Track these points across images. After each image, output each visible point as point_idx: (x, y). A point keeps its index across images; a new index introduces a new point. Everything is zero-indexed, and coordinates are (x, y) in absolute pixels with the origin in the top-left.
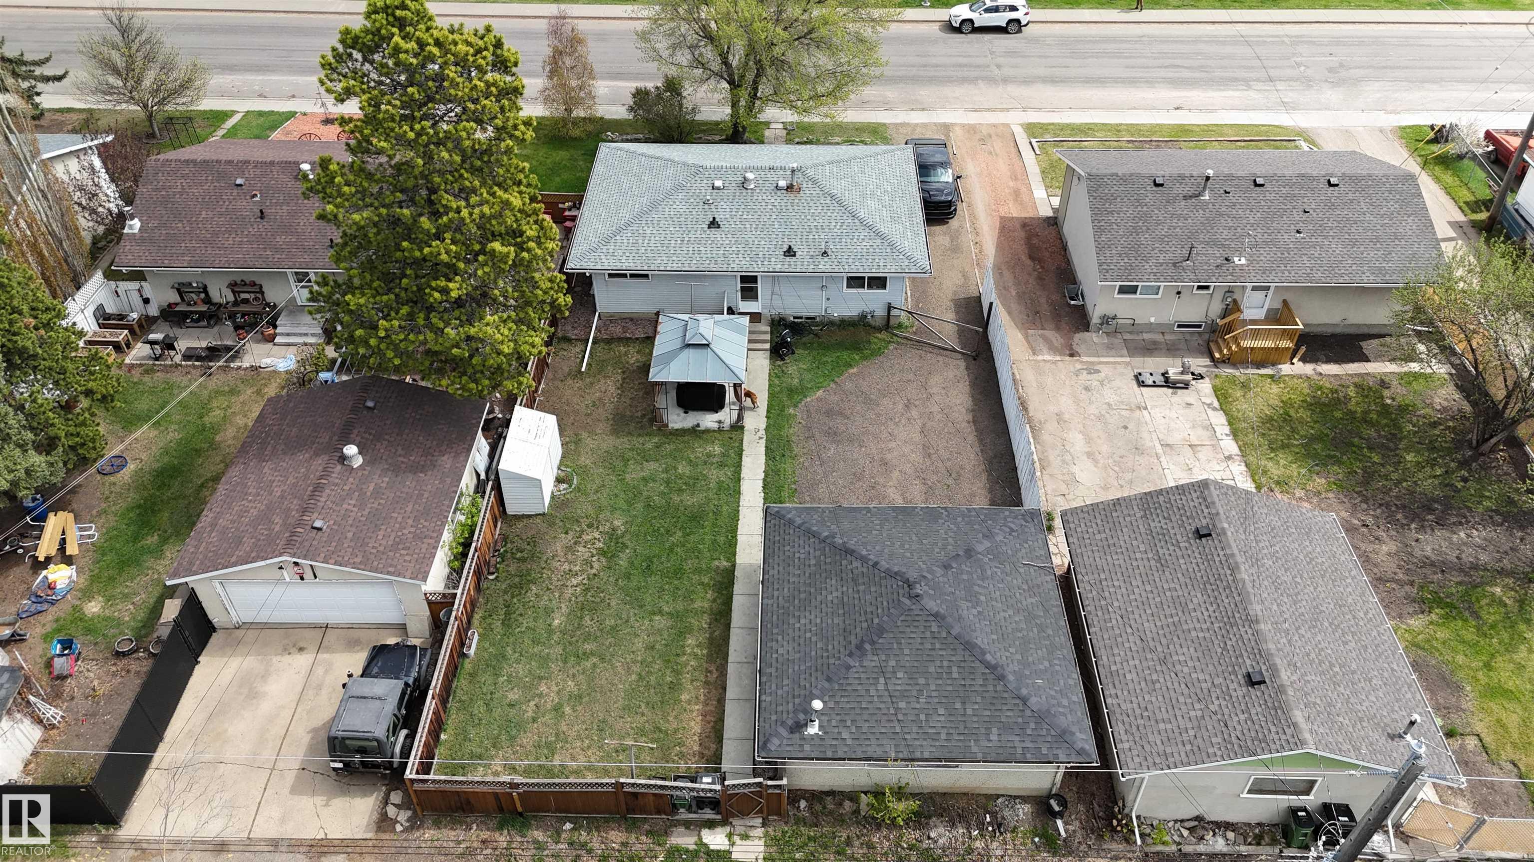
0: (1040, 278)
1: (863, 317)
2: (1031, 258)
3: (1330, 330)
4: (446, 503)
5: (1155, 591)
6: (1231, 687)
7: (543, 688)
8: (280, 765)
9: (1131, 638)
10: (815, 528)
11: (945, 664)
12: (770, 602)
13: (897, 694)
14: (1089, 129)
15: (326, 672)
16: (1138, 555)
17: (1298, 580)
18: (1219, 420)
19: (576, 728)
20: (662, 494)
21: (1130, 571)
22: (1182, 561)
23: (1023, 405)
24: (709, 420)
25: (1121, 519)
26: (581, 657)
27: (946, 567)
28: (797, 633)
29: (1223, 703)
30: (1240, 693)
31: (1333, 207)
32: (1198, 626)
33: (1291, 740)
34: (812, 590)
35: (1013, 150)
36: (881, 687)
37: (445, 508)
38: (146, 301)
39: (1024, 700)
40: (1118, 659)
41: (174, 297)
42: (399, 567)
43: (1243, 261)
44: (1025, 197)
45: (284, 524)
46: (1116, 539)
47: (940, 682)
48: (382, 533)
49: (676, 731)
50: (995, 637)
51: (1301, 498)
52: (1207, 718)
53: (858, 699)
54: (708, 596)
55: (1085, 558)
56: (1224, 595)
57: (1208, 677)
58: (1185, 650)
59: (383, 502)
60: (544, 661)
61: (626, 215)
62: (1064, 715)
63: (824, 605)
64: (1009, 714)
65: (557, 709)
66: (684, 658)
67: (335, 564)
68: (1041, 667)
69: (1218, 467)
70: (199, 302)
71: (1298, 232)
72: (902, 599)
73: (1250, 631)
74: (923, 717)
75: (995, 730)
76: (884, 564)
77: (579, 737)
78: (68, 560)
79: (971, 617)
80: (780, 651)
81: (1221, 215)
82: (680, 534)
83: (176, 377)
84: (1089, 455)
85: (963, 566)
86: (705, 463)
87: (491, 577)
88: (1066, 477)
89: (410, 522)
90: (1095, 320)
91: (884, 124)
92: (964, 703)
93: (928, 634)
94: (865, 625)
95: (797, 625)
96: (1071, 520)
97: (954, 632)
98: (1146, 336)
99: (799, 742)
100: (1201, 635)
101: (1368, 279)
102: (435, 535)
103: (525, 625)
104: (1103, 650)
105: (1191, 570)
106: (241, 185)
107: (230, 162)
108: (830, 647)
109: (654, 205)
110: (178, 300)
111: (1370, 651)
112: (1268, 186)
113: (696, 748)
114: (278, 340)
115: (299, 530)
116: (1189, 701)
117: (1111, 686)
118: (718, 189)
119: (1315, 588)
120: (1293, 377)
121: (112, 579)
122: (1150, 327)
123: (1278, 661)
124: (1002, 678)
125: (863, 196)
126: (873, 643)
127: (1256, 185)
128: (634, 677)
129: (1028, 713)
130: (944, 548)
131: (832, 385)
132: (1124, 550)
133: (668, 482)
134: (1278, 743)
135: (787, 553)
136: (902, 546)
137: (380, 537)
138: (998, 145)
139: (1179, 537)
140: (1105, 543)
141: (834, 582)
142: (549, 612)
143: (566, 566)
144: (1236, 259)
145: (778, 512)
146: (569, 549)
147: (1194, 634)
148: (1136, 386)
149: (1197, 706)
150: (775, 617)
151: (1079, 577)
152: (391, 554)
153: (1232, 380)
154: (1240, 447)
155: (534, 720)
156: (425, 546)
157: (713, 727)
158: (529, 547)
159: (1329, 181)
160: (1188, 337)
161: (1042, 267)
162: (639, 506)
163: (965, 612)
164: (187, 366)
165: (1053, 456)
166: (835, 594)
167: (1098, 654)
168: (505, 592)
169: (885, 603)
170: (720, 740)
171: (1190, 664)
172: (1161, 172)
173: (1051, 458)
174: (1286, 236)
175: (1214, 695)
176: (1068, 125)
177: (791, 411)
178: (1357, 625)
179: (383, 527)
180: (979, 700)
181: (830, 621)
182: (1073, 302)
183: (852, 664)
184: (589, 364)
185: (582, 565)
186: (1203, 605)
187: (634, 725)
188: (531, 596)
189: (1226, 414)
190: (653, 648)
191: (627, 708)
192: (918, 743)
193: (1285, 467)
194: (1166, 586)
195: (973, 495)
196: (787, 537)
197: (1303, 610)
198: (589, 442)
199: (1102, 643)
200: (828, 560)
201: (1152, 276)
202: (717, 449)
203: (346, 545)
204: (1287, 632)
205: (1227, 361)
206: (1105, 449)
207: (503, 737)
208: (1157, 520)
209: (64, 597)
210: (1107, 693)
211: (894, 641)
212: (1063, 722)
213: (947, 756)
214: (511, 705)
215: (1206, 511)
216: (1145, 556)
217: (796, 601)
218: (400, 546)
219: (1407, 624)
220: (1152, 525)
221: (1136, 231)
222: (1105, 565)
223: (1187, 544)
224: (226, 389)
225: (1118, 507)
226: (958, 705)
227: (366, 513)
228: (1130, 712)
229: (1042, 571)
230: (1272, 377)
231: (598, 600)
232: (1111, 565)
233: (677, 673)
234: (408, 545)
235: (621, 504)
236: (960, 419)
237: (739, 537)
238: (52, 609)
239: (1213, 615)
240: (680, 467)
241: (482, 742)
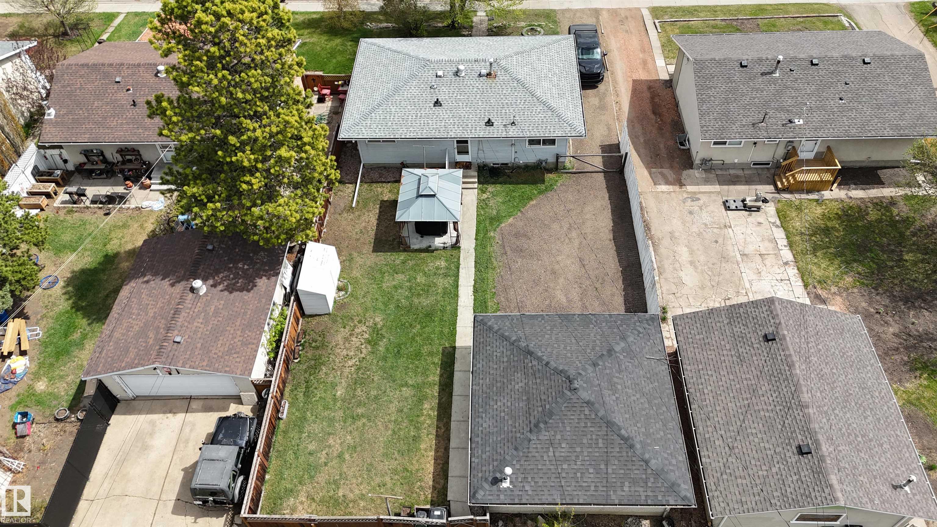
0: (660, 129)
1: (540, 162)
2: (654, 113)
3: (858, 165)
4: (263, 317)
5: (736, 380)
6: (788, 455)
7: (331, 441)
8: (164, 497)
9: (719, 415)
10: (507, 334)
11: (594, 437)
12: (477, 388)
13: (562, 459)
14: (695, 10)
15: (191, 431)
16: (725, 352)
17: (835, 371)
18: (780, 234)
19: (353, 469)
20: (407, 298)
21: (719, 363)
22: (755, 358)
23: (647, 227)
24: (438, 241)
25: (714, 324)
26: (354, 418)
27: (595, 365)
28: (495, 413)
29: (782, 467)
30: (794, 460)
31: (866, 79)
32: (765, 407)
33: (828, 497)
34: (505, 381)
35: (643, 29)
36: (551, 454)
37: (262, 321)
38: (65, 161)
39: (647, 462)
40: (710, 429)
41: (83, 159)
42: (232, 367)
43: (801, 122)
44: (650, 66)
45: (156, 339)
46: (710, 339)
47: (590, 450)
48: (220, 342)
49: (418, 470)
50: (627, 416)
51: (835, 293)
52: (770, 477)
53: (536, 463)
54: (438, 372)
55: (689, 353)
56: (783, 385)
57: (771, 447)
58: (756, 425)
59: (220, 319)
60: (331, 421)
61: (378, 97)
62: (673, 471)
63: (513, 393)
64: (636, 472)
65: (340, 456)
66: (422, 418)
67: (190, 367)
68: (659, 436)
69: (778, 271)
70: (99, 162)
71: (841, 99)
72: (566, 391)
73: (801, 414)
74: (579, 475)
75: (627, 484)
76: (553, 364)
77: (355, 477)
78: (23, 353)
79: (612, 402)
80: (485, 425)
81: (787, 88)
82: (419, 327)
83: (87, 216)
84: (692, 263)
85: (606, 363)
86: (435, 274)
87: (296, 361)
88: (676, 280)
89: (239, 333)
90: (697, 161)
91: (555, 11)
92: (607, 465)
93: (582, 416)
94: (540, 409)
95: (495, 407)
96: (679, 323)
97: (600, 414)
98: (732, 172)
99: (497, 493)
100: (767, 414)
101: (888, 133)
102: (255, 341)
103: (319, 395)
104: (700, 422)
105: (761, 365)
106: (119, 82)
107: (111, 65)
108: (517, 424)
109: (397, 90)
110: (86, 160)
111: (882, 422)
112: (821, 66)
113: (431, 483)
114: (153, 187)
115: (165, 344)
116: (758, 463)
117: (705, 448)
118: (440, 77)
119: (846, 376)
120: (831, 200)
121: (51, 365)
122: (734, 166)
123: (820, 437)
124: (632, 447)
125: (539, 78)
126: (546, 423)
127: (812, 64)
128: (390, 432)
129: (649, 471)
130: (593, 349)
131: (519, 214)
132: (715, 347)
133: (410, 289)
134: (819, 499)
135: (488, 352)
136: (565, 348)
137: (219, 346)
138: (632, 25)
139: (753, 340)
140: (702, 342)
141: (519, 375)
142: (334, 386)
143: (345, 352)
144: (796, 121)
145: (482, 320)
146: (347, 340)
147: (762, 413)
148: (724, 210)
149: (764, 468)
150: (480, 399)
151: (685, 366)
152: (227, 357)
153: (789, 204)
154: (794, 255)
155: (326, 464)
156: (249, 350)
157: (442, 468)
158: (320, 339)
159: (864, 60)
160: (760, 172)
161: (662, 120)
162: (392, 306)
163: (608, 398)
164: (94, 208)
165: (667, 264)
166: (520, 384)
167: (696, 425)
168: (306, 372)
169: (554, 394)
170: (446, 477)
171: (759, 436)
172: (746, 57)
173: (666, 266)
174: (832, 103)
175: (775, 460)
176: (680, 8)
177: (492, 234)
178: (874, 402)
179: (221, 338)
180: (616, 462)
181: (517, 405)
182: (682, 147)
183: (532, 438)
184: (358, 202)
185: (355, 351)
186: (769, 393)
187: (390, 467)
188: (322, 375)
189: (785, 230)
190: (402, 411)
191: (385, 455)
192: (575, 493)
193: (824, 269)
194: (743, 376)
195: (613, 295)
196: (488, 339)
197: (837, 394)
198: (359, 260)
199: (699, 417)
200: (516, 359)
201: (737, 135)
202: (443, 264)
203: (196, 353)
204: (826, 413)
205: (787, 190)
206: (702, 258)
207: (306, 477)
208: (738, 326)
209: (22, 379)
210: (702, 454)
211: (559, 421)
212: (672, 477)
213: (595, 502)
214: (310, 454)
215: (772, 321)
216: (729, 353)
217: (495, 388)
218: (233, 352)
219: (904, 387)
220: (735, 329)
221: (727, 101)
222: (702, 358)
223: (758, 346)
224: (121, 224)
225: (711, 315)
226: (602, 466)
227: (209, 328)
228: (718, 469)
229: (659, 363)
230: (817, 201)
231: (366, 376)
232: (706, 358)
233: (418, 429)
234: (238, 350)
235: (380, 305)
236: (605, 238)
237: (457, 329)
238: (15, 387)
239: (775, 400)
240: (418, 277)
241: (292, 480)
